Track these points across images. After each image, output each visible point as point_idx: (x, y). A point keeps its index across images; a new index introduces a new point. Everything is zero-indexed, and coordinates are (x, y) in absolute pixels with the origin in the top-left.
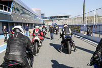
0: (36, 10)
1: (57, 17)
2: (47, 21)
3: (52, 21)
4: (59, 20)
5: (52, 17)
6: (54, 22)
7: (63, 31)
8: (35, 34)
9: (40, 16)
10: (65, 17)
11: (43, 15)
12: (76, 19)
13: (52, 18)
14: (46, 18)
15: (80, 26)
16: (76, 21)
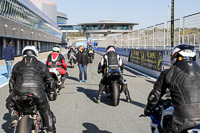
0: (44, 5)
1: (100, 26)
2: (74, 35)
3: (88, 35)
4: (105, 34)
5: (88, 25)
6: (92, 39)
7: (105, 61)
8: (50, 63)
9: (55, 20)
10: (123, 25)
11: (62, 18)
12: (151, 32)
13: (86, 28)
14: (70, 27)
15: (162, 52)
16: (152, 37)
